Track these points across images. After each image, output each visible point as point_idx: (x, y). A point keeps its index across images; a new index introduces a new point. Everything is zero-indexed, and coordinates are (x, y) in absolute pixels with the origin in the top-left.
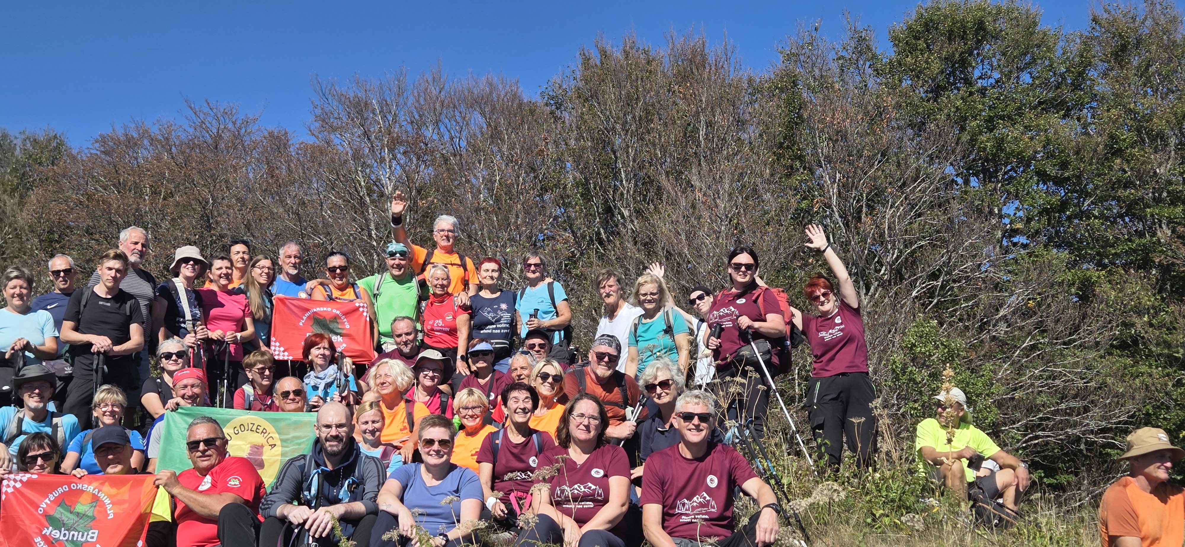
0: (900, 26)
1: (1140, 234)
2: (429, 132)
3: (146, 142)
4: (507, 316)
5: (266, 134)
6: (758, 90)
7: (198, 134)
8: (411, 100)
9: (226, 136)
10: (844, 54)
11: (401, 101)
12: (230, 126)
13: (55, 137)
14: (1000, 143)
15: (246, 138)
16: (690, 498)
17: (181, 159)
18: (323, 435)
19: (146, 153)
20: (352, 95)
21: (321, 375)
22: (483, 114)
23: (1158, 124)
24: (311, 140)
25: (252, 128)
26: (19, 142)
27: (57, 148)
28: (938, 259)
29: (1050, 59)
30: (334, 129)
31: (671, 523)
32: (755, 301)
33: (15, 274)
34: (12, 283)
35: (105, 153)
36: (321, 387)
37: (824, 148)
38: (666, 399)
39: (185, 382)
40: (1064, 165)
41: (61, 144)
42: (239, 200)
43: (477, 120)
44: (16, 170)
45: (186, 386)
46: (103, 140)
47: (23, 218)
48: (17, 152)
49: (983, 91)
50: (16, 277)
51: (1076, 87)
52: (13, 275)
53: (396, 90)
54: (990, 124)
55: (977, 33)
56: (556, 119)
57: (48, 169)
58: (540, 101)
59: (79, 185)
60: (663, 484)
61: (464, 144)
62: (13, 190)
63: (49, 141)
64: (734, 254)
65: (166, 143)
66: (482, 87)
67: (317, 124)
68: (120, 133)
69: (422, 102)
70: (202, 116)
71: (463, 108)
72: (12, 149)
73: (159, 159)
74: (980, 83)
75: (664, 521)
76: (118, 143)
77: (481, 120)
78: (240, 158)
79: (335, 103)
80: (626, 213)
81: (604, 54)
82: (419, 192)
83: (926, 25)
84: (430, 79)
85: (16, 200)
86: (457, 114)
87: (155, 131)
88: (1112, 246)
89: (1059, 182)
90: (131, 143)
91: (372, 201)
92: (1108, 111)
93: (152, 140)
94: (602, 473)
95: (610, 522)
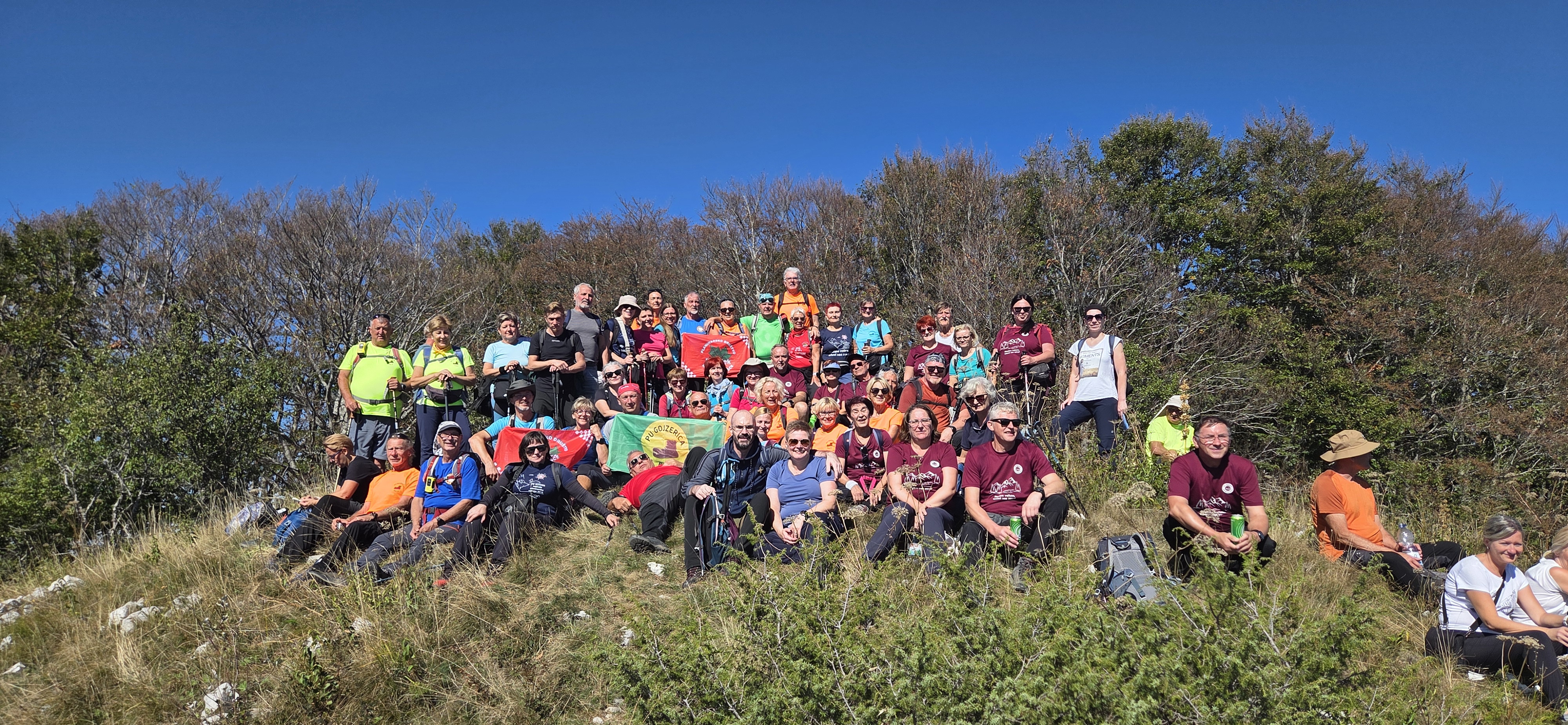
0: (1108, 138)
1: (1278, 283)
2: (782, 217)
3: (593, 226)
4: (847, 344)
5: (672, 220)
6: (1008, 184)
7: (628, 221)
8: (769, 195)
9: (646, 221)
10: (1070, 158)
11: (763, 196)
12: (649, 215)
13: (535, 224)
14: (1181, 219)
15: (659, 223)
16: (1001, 482)
17: (616, 238)
18: (737, 434)
19: (593, 234)
20: (729, 193)
21: (718, 386)
22: (818, 204)
23: (1294, 204)
24: (702, 224)
25: (663, 216)
26: (511, 228)
27: (536, 231)
28: (1135, 300)
29: (1217, 159)
30: (717, 217)
31: (986, 500)
32: (1036, 335)
33: (505, 317)
34: (503, 324)
35: (567, 234)
36: (718, 395)
37: (1055, 223)
38: (981, 409)
39: (626, 394)
40: (1227, 234)
41: (538, 229)
42: (654, 264)
43: (814, 207)
44: (509, 246)
45: (626, 397)
46: (566, 225)
47: (514, 278)
48: (511, 234)
49: (1167, 183)
50: (506, 319)
51: (1234, 178)
52: (503, 318)
53: (759, 189)
54: (1174, 206)
55: (1165, 142)
56: (868, 207)
57: (530, 246)
58: (856, 195)
59: (550, 255)
60: (980, 472)
61: (805, 225)
62: (508, 260)
63: (531, 226)
64: (1015, 300)
65: (607, 227)
66: (817, 186)
67: (706, 213)
68: (576, 221)
69: (777, 197)
70: (630, 209)
71: (804, 200)
72: (507, 232)
73: (602, 238)
74: (1165, 177)
75: (981, 498)
76: (575, 227)
77: (816, 208)
78: (655, 236)
79: (718, 198)
80: (915, 271)
81: (899, 162)
82: (774, 258)
83: (1128, 136)
84: (782, 181)
85: (510, 266)
86: (800, 204)
87: (599, 219)
88: (1259, 290)
89: (1221, 246)
90: (584, 228)
91: (743, 265)
92: (1259, 194)
93: (597, 225)
94: (938, 464)
95: (943, 501)
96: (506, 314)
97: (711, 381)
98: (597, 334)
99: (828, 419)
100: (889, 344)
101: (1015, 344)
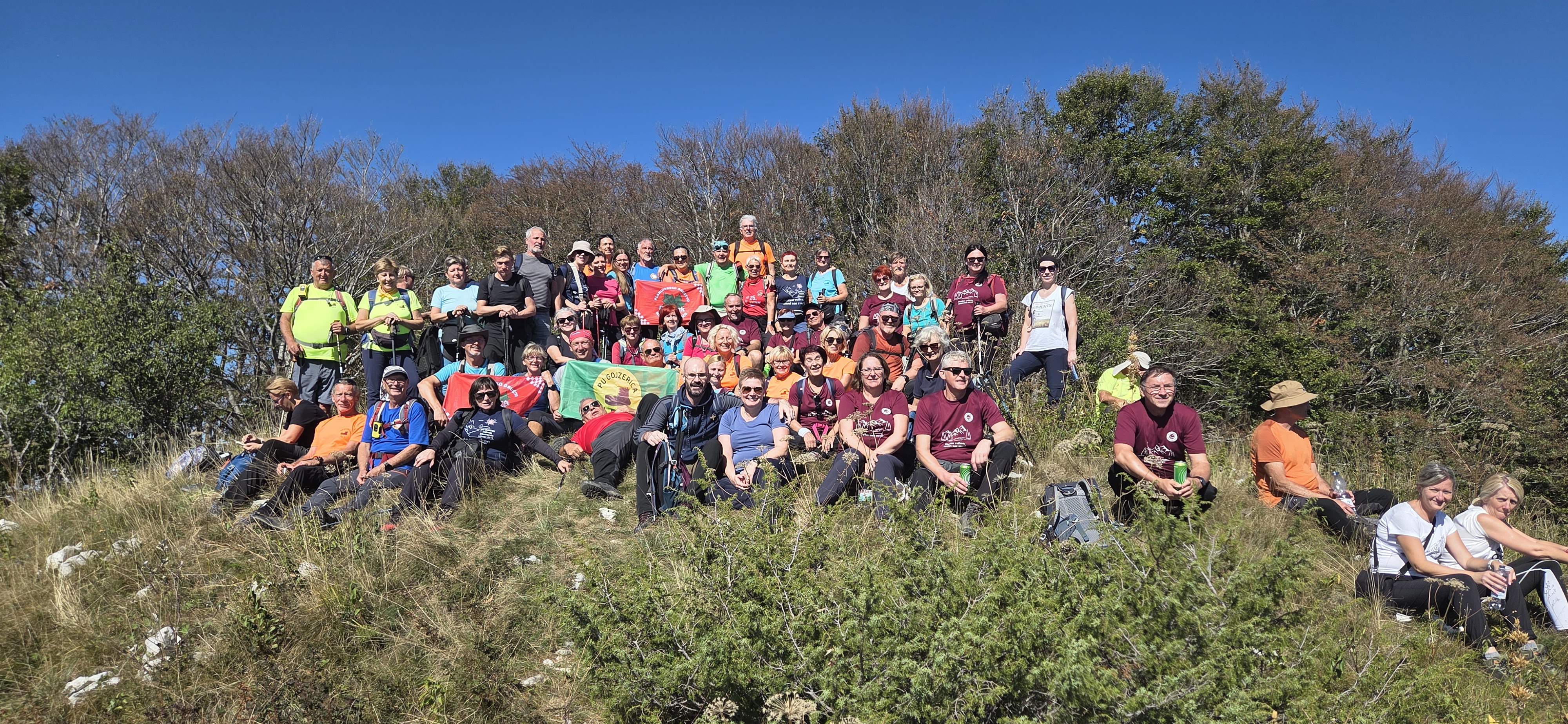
0: (1065, 90)
1: (1227, 237)
2: (738, 165)
3: (545, 171)
4: (802, 292)
5: (626, 166)
6: (964, 135)
7: (581, 166)
8: (725, 142)
9: (600, 167)
10: (1026, 109)
11: (719, 143)
12: (602, 160)
13: (485, 167)
14: (1133, 173)
15: (613, 169)
16: (951, 430)
17: (569, 182)
18: (689, 382)
19: (545, 179)
20: (684, 138)
21: (672, 334)
22: (774, 151)
23: (1245, 159)
24: (657, 170)
25: (617, 161)
26: (461, 171)
27: (486, 175)
28: (1088, 253)
29: (1171, 113)
30: (672, 163)
31: (937, 448)
32: (989, 285)
33: (453, 260)
34: (451, 268)
35: (519, 178)
36: (673, 343)
37: (1010, 176)
38: (934, 357)
39: (577, 340)
40: (1178, 188)
41: (489, 172)
42: (608, 211)
43: (770, 155)
44: (459, 190)
45: (578, 343)
46: (517, 169)
47: (463, 223)
48: (460, 177)
49: (1121, 136)
50: (454, 263)
51: (1187, 133)
52: (451, 262)
53: (715, 135)
54: (1127, 160)
55: (1121, 94)
56: (825, 156)
57: (480, 189)
58: (813, 143)
59: (501, 200)
60: (931, 420)
61: (761, 173)
62: (458, 204)
63: (481, 170)
64: (969, 250)
65: (559, 172)
66: (773, 134)
67: (661, 159)
68: (528, 165)
69: (733, 144)
70: (583, 153)
71: (760, 148)
72: (456, 175)
73: (555, 183)
74: (1120, 130)
75: (931, 446)
76: (527, 172)
77: (773, 157)
78: (609, 182)
79: (674, 144)
80: (871, 221)
81: (857, 110)
82: (730, 206)
83: (1085, 89)
84: (738, 128)
85: (460, 210)
86: (756, 152)
87: (551, 163)
88: (1209, 244)
89: (1173, 200)
90: (536, 172)
91: (698, 213)
92: (1211, 149)
93: (550, 170)
94: (889, 411)
96: (454, 257)
97: (665, 329)
98: (549, 279)
99: (782, 367)
100: (844, 293)
101: (969, 294)
